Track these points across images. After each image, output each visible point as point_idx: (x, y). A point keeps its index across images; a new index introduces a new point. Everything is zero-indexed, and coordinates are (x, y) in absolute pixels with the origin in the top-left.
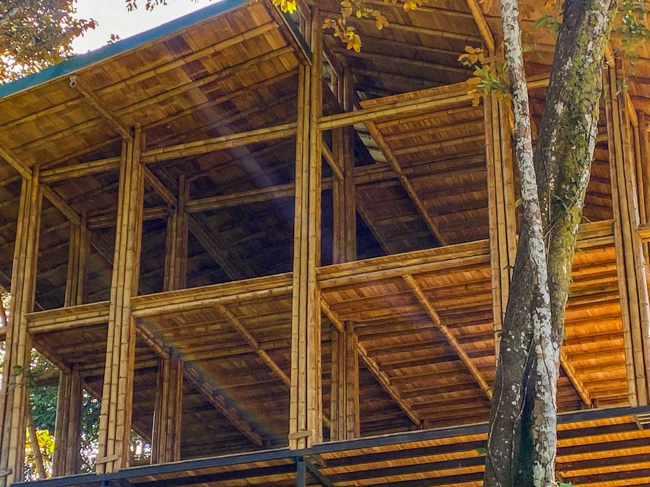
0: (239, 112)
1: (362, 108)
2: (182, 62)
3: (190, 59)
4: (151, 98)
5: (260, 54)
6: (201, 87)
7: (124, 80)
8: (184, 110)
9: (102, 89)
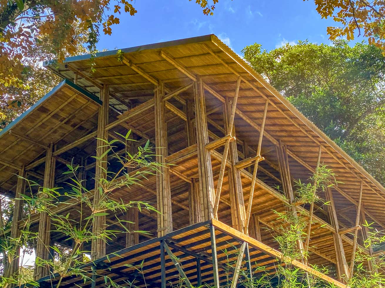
0: (88, 130)
1: (118, 119)
2: (50, 116)
3: (52, 114)
4: (49, 132)
5: (80, 106)
6: (65, 123)
7: (33, 128)
8: (65, 134)
9: (27, 132)
